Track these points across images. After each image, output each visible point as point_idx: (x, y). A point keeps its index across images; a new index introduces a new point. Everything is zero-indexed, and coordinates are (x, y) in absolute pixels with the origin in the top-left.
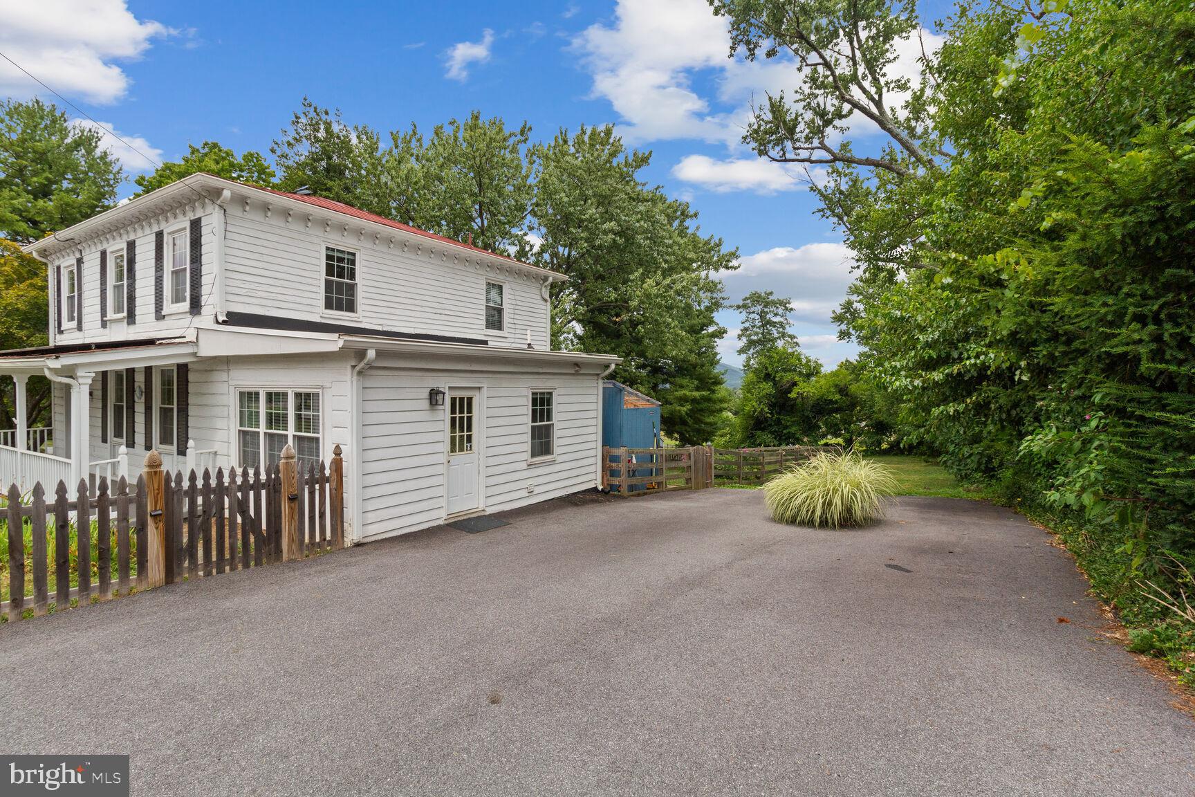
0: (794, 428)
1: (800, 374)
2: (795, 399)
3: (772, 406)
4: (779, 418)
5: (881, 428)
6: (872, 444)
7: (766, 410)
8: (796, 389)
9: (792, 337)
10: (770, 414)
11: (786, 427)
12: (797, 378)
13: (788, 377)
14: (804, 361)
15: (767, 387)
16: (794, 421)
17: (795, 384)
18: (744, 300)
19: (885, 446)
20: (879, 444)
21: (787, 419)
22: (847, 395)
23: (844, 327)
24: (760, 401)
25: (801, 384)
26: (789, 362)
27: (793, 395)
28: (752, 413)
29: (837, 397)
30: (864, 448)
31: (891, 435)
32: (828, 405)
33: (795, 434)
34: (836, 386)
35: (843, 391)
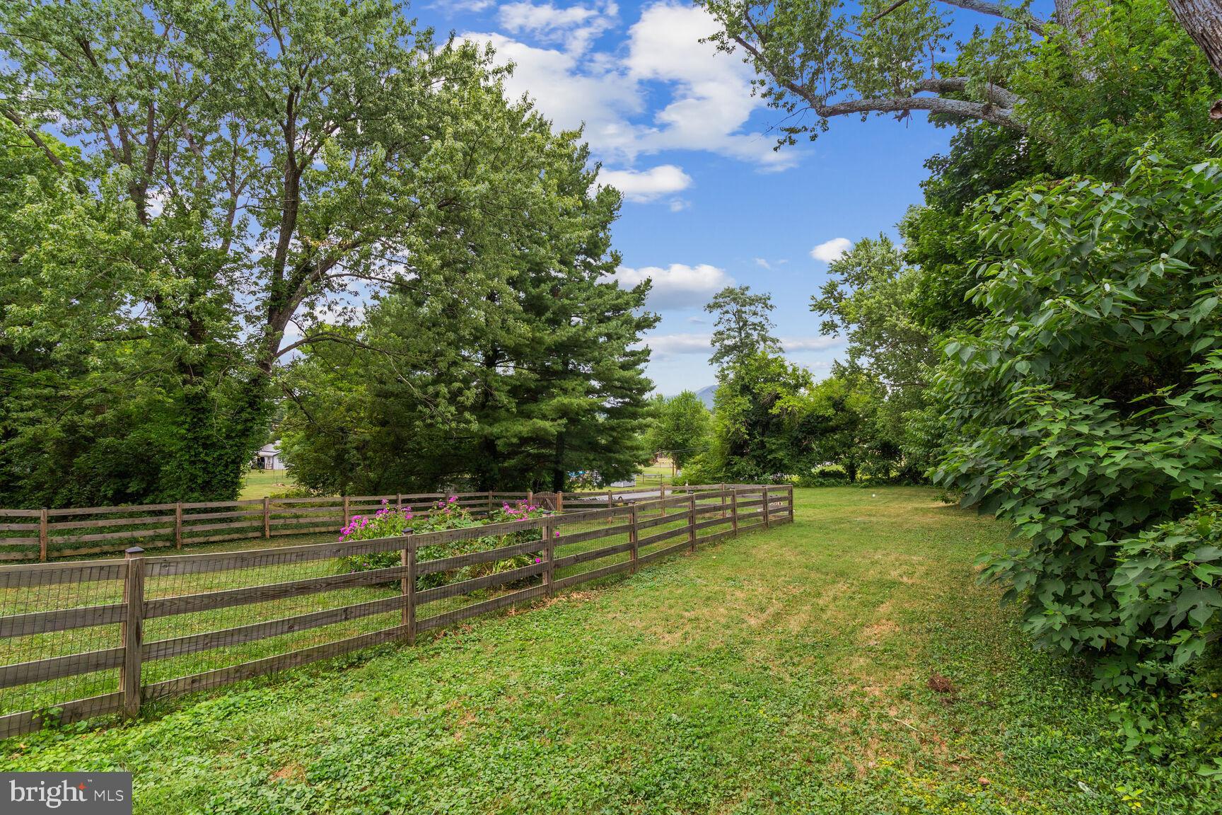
0: (781, 453)
1: (785, 385)
2: (778, 416)
3: (752, 426)
4: (762, 441)
5: (889, 451)
6: (878, 470)
7: (743, 430)
8: (779, 403)
9: (774, 341)
10: (748, 434)
11: (771, 452)
12: (779, 390)
13: (769, 388)
14: (790, 370)
15: (744, 402)
16: (781, 444)
17: (778, 397)
18: (716, 298)
19: (893, 474)
20: (887, 472)
21: (772, 442)
22: (843, 410)
23: (827, 317)
24: (734, 419)
25: (786, 398)
26: (771, 372)
27: (775, 411)
28: (724, 434)
29: (831, 412)
30: (868, 477)
31: (901, 459)
32: (821, 423)
33: (782, 460)
34: (829, 398)
35: (838, 405)
